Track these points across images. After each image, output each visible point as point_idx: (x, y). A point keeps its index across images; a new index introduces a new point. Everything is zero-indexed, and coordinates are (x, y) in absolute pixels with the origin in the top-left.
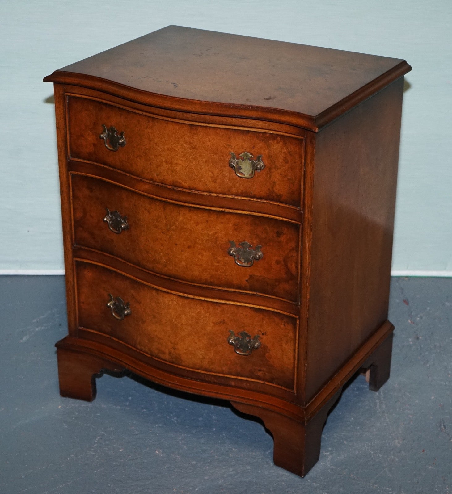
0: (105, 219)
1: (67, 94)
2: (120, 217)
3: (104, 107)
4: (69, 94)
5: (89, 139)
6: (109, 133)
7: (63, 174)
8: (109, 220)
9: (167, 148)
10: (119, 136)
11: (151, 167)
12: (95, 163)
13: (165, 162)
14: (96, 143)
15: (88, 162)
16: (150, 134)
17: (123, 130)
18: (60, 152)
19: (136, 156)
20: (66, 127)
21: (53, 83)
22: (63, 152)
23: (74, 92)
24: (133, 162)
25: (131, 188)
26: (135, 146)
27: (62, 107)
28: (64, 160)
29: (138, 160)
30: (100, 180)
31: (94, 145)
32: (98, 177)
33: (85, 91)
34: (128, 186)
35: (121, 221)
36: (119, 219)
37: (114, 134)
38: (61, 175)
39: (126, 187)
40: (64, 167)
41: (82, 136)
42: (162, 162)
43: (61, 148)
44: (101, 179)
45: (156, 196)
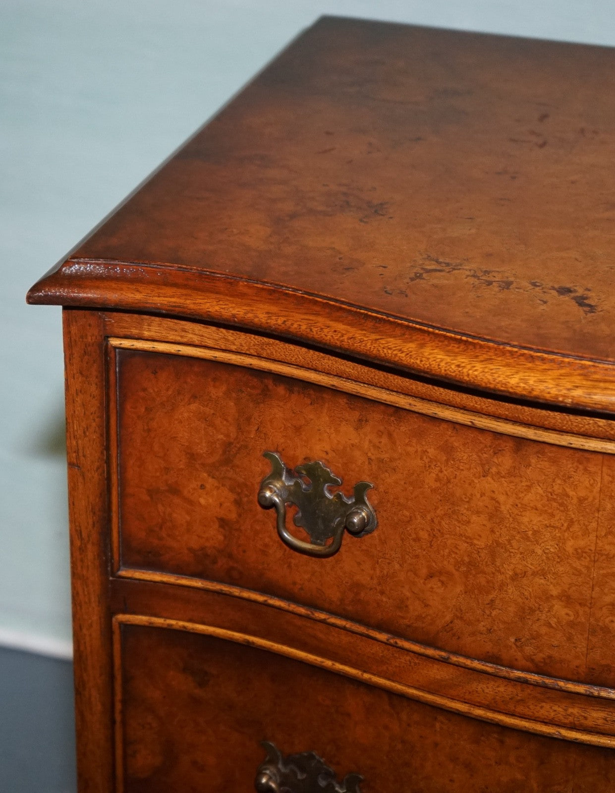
0: (264, 780)
1: (114, 342)
2: (328, 775)
3: (281, 390)
4: (127, 343)
5: (202, 501)
6: (297, 484)
7: (91, 626)
8: (275, 782)
9: (576, 550)
10: (345, 499)
11: (494, 613)
12: (225, 588)
13: (559, 598)
14: (233, 516)
15: (198, 583)
16: (502, 498)
17: (366, 479)
18: (80, 549)
19: (424, 572)
20: (108, 462)
21: (61, 307)
22: (91, 552)
23: (146, 334)
24: (408, 594)
25: (393, 681)
26: (424, 535)
27: (94, 389)
28: (94, 576)
29: (432, 588)
30: (248, 647)
31: (223, 522)
32: (238, 636)
33: (195, 331)
34: (374, 674)
35: (333, 787)
36: (322, 783)
37: (323, 490)
38: (81, 629)
39: (366, 676)
40: (94, 599)
41: (175, 490)
42: (549, 598)
43: (84, 535)
44: (248, 642)
45: (507, 714)
